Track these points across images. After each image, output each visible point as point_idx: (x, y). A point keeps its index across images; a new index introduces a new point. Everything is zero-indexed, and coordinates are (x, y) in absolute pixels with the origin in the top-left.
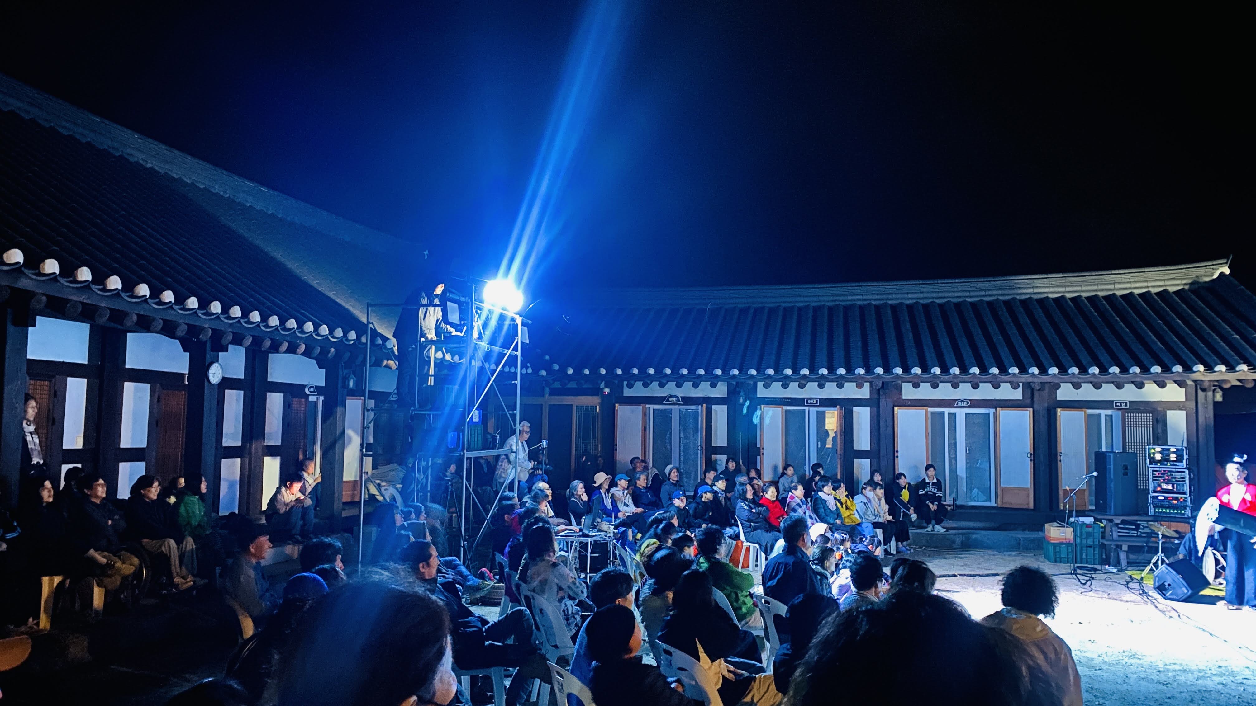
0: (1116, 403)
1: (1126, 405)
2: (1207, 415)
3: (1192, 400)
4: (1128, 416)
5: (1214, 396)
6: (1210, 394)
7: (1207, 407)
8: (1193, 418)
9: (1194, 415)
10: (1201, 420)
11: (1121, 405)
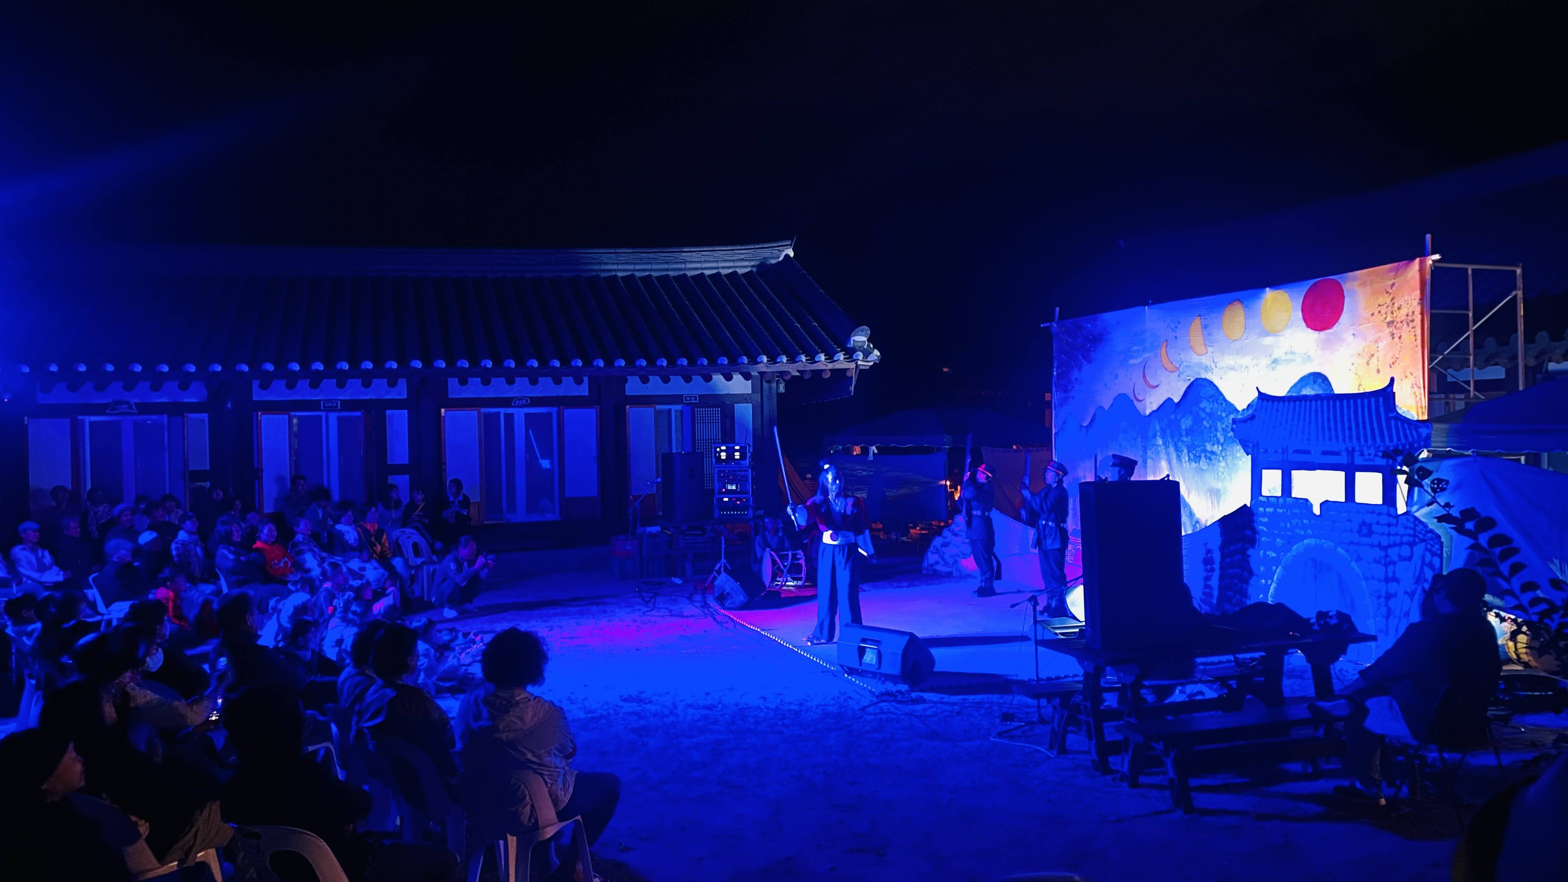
0: (686, 397)
1: (696, 400)
2: (771, 407)
3: (758, 393)
4: (697, 411)
5: (778, 387)
6: (774, 385)
7: (771, 400)
8: (758, 410)
9: (760, 408)
10: (766, 412)
11: (691, 400)
